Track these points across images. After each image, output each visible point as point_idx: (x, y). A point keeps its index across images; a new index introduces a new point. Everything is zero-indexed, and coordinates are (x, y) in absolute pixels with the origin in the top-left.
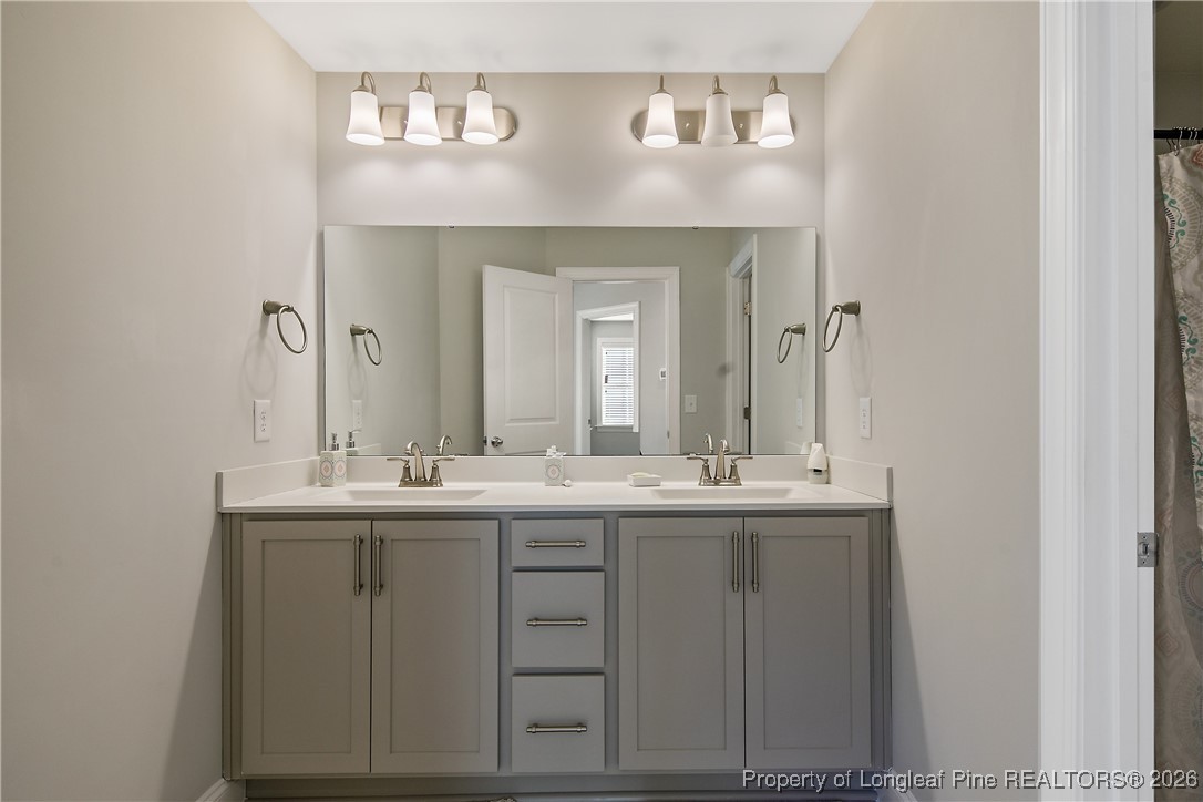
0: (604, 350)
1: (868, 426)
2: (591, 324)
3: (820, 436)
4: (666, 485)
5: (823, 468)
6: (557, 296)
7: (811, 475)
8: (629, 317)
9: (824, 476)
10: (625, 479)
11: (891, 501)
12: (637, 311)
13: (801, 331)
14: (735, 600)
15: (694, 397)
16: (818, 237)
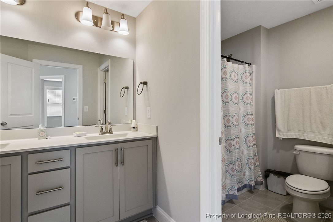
0: (48, 90)
1: (150, 115)
2: (43, 81)
3: (134, 118)
4: (89, 135)
5: (136, 127)
6: (33, 69)
7: (132, 129)
8: (60, 80)
9: (136, 129)
10: (73, 134)
11: (157, 135)
12: (64, 78)
13: (127, 88)
14: (116, 169)
15: (87, 107)
16: (134, 62)
